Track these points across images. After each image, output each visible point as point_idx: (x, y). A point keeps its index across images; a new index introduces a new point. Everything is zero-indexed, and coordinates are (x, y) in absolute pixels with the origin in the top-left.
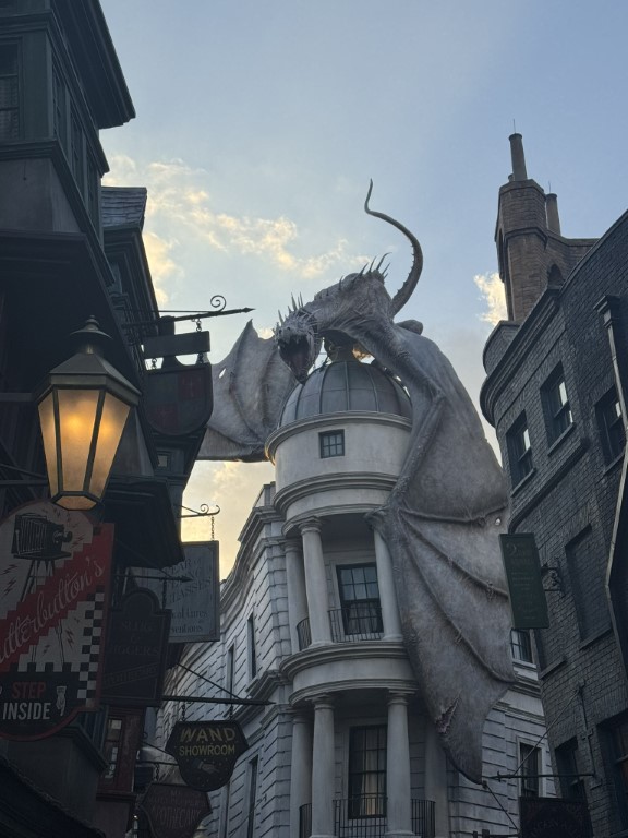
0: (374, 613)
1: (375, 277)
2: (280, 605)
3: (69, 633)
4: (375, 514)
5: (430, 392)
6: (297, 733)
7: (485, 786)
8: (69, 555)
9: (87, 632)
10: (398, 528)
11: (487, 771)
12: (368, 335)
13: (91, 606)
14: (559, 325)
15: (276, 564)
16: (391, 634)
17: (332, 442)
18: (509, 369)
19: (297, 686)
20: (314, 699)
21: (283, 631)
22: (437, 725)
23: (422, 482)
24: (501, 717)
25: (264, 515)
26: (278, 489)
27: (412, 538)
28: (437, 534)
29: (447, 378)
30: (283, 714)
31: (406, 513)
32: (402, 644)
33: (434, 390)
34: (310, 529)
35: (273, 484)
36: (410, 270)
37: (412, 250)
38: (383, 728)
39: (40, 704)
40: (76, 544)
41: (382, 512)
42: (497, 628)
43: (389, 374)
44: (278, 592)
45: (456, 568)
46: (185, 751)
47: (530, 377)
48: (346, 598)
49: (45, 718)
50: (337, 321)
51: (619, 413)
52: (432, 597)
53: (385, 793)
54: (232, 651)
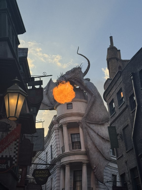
0: (79, 144)
1: (79, 68)
2: (58, 143)
3: (11, 148)
4: (80, 122)
5: (92, 94)
6: (62, 172)
7: (104, 184)
8: (11, 131)
9: (15, 148)
10: (85, 125)
11: (105, 181)
12: (78, 81)
13: (16, 142)
14: (121, 79)
15: (57, 133)
16: (83, 149)
17: (70, 106)
18: (110, 89)
19: (62, 161)
20: (66, 164)
21: (59, 149)
22: (94, 170)
23: (90, 115)
24: (108, 168)
25: (54, 122)
26: (57, 116)
27: (88, 127)
28: (94, 127)
29: (96, 91)
30: (58, 168)
31: (86, 122)
32: (86, 151)
33: (93, 94)
34: (65, 125)
35: (56, 115)
36: (87, 67)
37: (88, 62)
38: (81, 171)
39: (4, 165)
40: (12, 128)
41: (81, 122)
42: (107, 148)
43: (83, 90)
44: (57, 140)
45: (98, 134)
46: (36, 176)
47: (114, 91)
48: (73, 141)
49: (5, 168)
50: (71, 78)
51: (134, 99)
52: (92, 141)
53: (81, 186)
54: (47, 153)
